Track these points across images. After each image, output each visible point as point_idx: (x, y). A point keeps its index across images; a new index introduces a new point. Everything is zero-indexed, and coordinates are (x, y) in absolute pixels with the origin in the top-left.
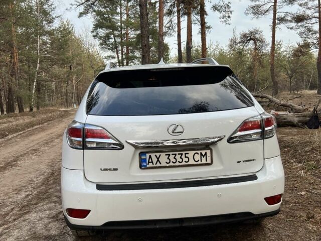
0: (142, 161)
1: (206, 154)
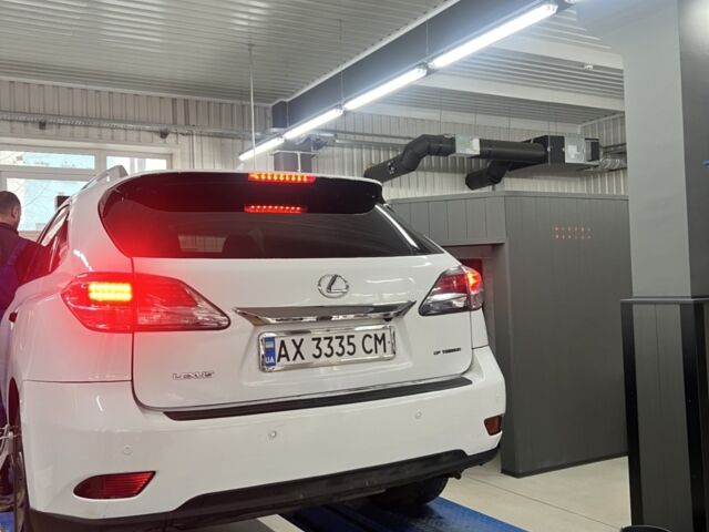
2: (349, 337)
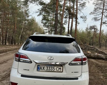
0: (38, 68)
1: (61, 68)
2: (53, 67)
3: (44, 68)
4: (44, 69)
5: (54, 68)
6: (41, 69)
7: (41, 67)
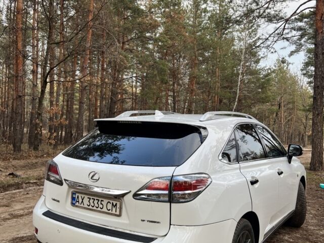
3: (83, 200)
4: (82, 202)
5: (102, 202)
6: (78, 202)
7: (78, 196)
